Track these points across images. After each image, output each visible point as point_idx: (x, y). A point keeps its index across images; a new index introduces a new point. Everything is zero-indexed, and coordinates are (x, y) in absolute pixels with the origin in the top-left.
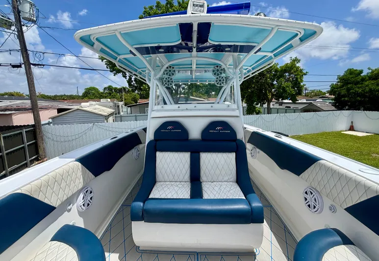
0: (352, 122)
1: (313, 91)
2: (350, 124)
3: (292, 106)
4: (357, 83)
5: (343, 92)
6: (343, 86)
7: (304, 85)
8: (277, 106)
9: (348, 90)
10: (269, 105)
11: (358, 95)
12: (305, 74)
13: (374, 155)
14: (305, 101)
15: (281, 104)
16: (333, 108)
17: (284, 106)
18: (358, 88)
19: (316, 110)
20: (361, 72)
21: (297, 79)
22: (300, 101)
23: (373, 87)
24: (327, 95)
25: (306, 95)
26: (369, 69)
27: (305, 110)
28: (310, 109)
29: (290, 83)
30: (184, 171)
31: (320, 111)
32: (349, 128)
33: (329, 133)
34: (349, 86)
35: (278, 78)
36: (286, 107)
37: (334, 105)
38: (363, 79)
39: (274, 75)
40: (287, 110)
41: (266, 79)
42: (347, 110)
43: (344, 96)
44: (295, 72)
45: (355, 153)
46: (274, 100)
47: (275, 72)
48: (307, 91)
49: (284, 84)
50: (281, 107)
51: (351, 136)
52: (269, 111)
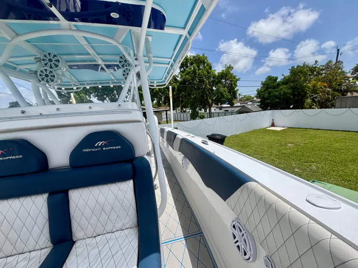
0: (273, 120)
1: (245, 97)
2: (272, 122)
3: (230, 110)
4: (274, 88)
5: (266, 95)
6: (265, 91)
7: (238, 90)
8: (218, 110)
9: (269, 93)
10: (210, 110)
11: (276, 97)
12: (238, 80)
13: (289, 145)
14: (239, 104)
15: (221, 108)
16: (260, 109)
17: (223, 110)
18: (276, 92)
19: (247, 111)
20: (277, 78)
21: (231, 85)
22: (235, 105)
23: (286, 91)
24: (255, 99)
25: (241, 100)
26: (283, 75)
27: (240, 112)
28: (243, 111)
29: (226, 89)
30: (36, 231)
31: (250, 112)
32: (271, 124)
33: (258, 130)
34: (270, 90)
35: (217, 84)
36: (225, 111)
37: (260, 106)
38: (278, 85)
39: (213, 81)
40: (226, 113)
41: (206, 85)
42: (269, 110)
43: (266, 99)
44: (230, 78)
45: (277, 145)
46: (214, 105)
47: (213, 78)
48: (241, 97)
49: (222, 89)
50: (221, 111)
51: (273, 131)
52: (211, 115)
